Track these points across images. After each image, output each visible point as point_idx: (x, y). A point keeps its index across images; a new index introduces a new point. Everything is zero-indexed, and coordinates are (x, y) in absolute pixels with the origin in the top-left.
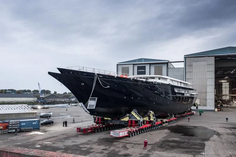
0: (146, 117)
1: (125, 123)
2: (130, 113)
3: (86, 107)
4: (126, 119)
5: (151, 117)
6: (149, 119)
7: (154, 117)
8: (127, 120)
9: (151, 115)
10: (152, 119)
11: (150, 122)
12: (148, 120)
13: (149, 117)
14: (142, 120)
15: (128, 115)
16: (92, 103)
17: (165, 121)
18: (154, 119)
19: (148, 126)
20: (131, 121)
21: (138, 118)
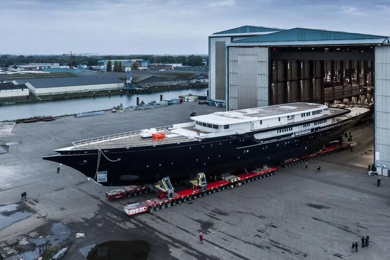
3: (96, 181)
5: (200, 181)
8: (159, 188)
10: (200, 184)
12: (196, 184)
14: (172, 190)
15: (160, 182)
16: (102, 176)
17: (235, 180)
18: (204, 184)
19: (194, 193)
20: (160, 191)
21: (167, 189)
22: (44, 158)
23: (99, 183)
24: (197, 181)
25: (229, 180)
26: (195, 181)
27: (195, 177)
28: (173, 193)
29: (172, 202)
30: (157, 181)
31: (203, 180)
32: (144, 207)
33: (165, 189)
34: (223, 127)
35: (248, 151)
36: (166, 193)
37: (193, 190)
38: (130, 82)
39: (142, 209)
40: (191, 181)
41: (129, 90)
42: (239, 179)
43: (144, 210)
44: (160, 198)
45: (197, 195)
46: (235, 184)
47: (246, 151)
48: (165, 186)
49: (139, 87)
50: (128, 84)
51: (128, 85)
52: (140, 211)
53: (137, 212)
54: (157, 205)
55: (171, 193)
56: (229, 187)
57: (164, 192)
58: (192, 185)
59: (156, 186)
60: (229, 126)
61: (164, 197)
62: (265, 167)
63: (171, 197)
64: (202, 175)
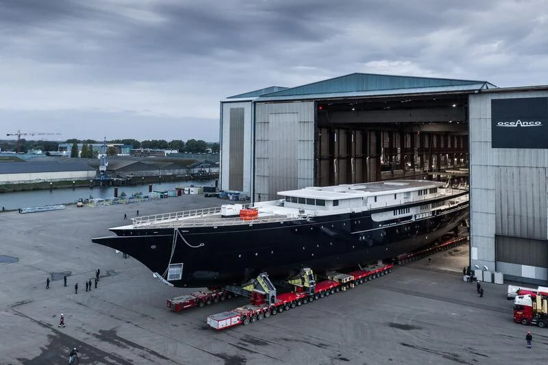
0: (298, 278)
1: (248, 296)
2: (255, 277)
3: (166, 279)
4: (250, 288)
5: (306, 280)
6: (303, 284)
7: (311, 279)
8: (251, 290)
9: (305, 277)
10: (306, 285)
11: (305, 289)
12: (300, 285)
13: (303, 280)
14: (273, 293)
15: (253, 281)
16: (175, 271)
17: (348, 280)
18: (312, 284)
19: (298, 296)
20: (256, 294)
21: (267, 290)
22: (94, 241)
23: (169, 281)
24: (300, 280)
25: (340, 280)
26: (296, 281)
27: (298, 273)
28: (275, 295)
29: (272, 309)
30: (250, 279)
31: (310, 276)
32: (238, 317)
33: (264, 291)
34: (332, 204)
35: (364, 238)
36: (265, 296)
37: (295, 293)
38: (105, 169)
39: (235, 320)
40: (289, 282)
41: (103, 181)
42: (353, 278)
43: (238, 322)
44: (254, 303)
45: (302, 300)
46: (348, 283)
47: (362, 238)
48: (263, 285)
49: (118, 177)
50: (103, 171)
51: (102, 173)
52: (233, 323)
53: (229, 324)
54: (253, 315)
55: (273, 297)
56: (340, 290)
57: (261, 294)
58: (293, 286)
59: (245, 288)
60: (339, 202)
61: (263, 302)
62: (380, 263)
63: (273, 302)
64: (308, 271)
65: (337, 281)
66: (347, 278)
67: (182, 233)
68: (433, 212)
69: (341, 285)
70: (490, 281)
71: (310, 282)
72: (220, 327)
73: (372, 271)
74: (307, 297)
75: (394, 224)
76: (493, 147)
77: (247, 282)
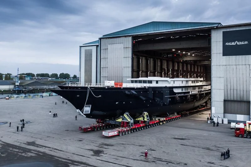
1: (119, 124)
2: (123, 115)
3: (83, 113)
4: (120, 120)
6: (144, 119)
7: (147, 117)
8: (120, 121)
9: (145, 116)
10: (146, 120)
11: (145, 122)
12: (142, 120)
13: (144, 117)
14: (132, 121)
16: (87, 109)
19: (142, 125)
20: (124, 122)
21: (129, 120)
23: (84, 114)
24: (142, 118)
26: (140, 118)
27: (141, 114)
28: (133, 123)
29: (131, 130)
30: (120, 116)
31: (147, 115)
34: (155, 82)
36: (128, 123)
37: (140, 124)
39: (116, 133)
40: (137, 119)
42: (165, 119)
43: (117, 134)
44: (123, 126)
45: (143, 127)
46: (162, 121)
47: (169, 99)
48: (127, 118)
52: (115, 134)
53: (113, 135)
54: (123, 131)
55: (132, 123)
56: (160, 124)
57: (127, 122)
58: (138, 121)
59: (117, 121)
60: (159, 82)
61: (127, 126)
62: (176, 114)
63: (132, 126)
64: (146, 113)
65: (158, 120)
66: (162, 119)
67: (91, 89)
68: (199, 91)
69: (160, 122)
70: (221, 123)
71: (147, 118)
72: (110, 135)
73: (173, 117)
74: (146, 126)
75: (182, 95)
76: (223, 56)
77: (118, 118)
